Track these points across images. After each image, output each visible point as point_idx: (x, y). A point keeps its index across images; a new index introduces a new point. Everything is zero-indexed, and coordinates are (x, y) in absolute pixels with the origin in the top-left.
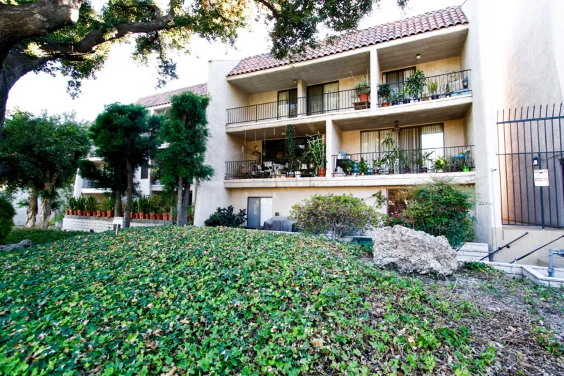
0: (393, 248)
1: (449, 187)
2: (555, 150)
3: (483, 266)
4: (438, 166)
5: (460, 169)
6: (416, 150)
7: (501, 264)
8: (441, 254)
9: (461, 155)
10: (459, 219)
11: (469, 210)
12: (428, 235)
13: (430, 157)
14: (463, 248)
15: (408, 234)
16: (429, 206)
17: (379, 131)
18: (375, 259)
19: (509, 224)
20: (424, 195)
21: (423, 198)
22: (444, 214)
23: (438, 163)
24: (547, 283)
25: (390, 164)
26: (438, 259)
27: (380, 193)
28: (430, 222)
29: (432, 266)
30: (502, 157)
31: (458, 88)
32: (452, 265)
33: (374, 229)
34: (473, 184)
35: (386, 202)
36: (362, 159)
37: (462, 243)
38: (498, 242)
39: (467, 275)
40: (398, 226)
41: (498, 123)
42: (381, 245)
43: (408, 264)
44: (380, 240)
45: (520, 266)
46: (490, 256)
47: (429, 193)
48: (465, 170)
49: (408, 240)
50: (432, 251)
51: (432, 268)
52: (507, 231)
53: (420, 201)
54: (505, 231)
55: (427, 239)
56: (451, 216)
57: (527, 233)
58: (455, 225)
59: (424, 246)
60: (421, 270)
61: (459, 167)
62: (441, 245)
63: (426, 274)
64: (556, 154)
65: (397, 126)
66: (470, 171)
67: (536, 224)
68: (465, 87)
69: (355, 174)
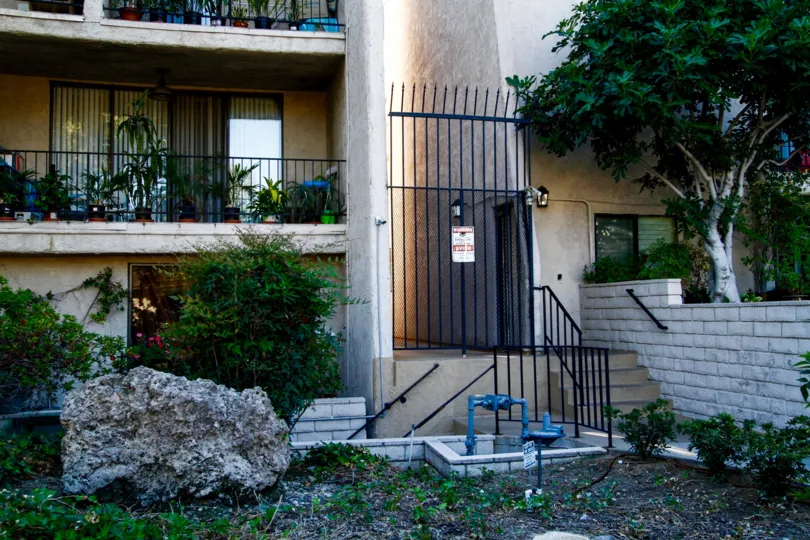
0: (125, 435)
1: (279, 260)
2: (487, 188)
3: (348, 451)
4: (267, 206)
5: (313, 218)
6: (215, 158)
7: (387, 440)
8: (251, 436)
9: (319, 183)
10: (299, 342)
11: (323, 318)
12: (221, 388)
13: (246, 182)
14: (309, 413)
15: (167, 390)
16: (232, 310)
17: (112, 89)
18: (67, 476)
19: (406, 349)
20: (219, 281)
21: (216, 289)
22: (266, 333)
23: (265, 196)
24: (461, 469)
25: (139, 191)
26: (243, 450)
27: (109, 275)
28: (231, 354)
29: (228, 469)
30: (398, 193)
31: (315, 10)
32: (276, 460)
33: (77, 384)
34: (342, 255)
35: (125, 303)
36: (52, 169)
37: (306, 402)
38: (386, 391)
39: (312, 479)
40: (142, 370)
41: (392, 114)
42: (87, 433)
43: (164, 476)
44: (83, 417)
45: (420, 439)
46: (370, 428)
47: (231, 275)
48: (326, 218)
49: (167, 409)
50: (229, 430)
51: (227, 478)
52: (402, 362)
53: (208, 299)
54: (397, 363)
55: (219, 399)
56: (283, 337)
57: (436, 366)
58: (291, 357)
59: (209, 421)
60: (200, 486)
61: (313, 211)
62: (253, 412)
63: (212, 496)
64: (488, 195)
65: (162, 84)
66: (336, 222)
67: (452, 345)
68: (333, 14)
69: (27, 215)
